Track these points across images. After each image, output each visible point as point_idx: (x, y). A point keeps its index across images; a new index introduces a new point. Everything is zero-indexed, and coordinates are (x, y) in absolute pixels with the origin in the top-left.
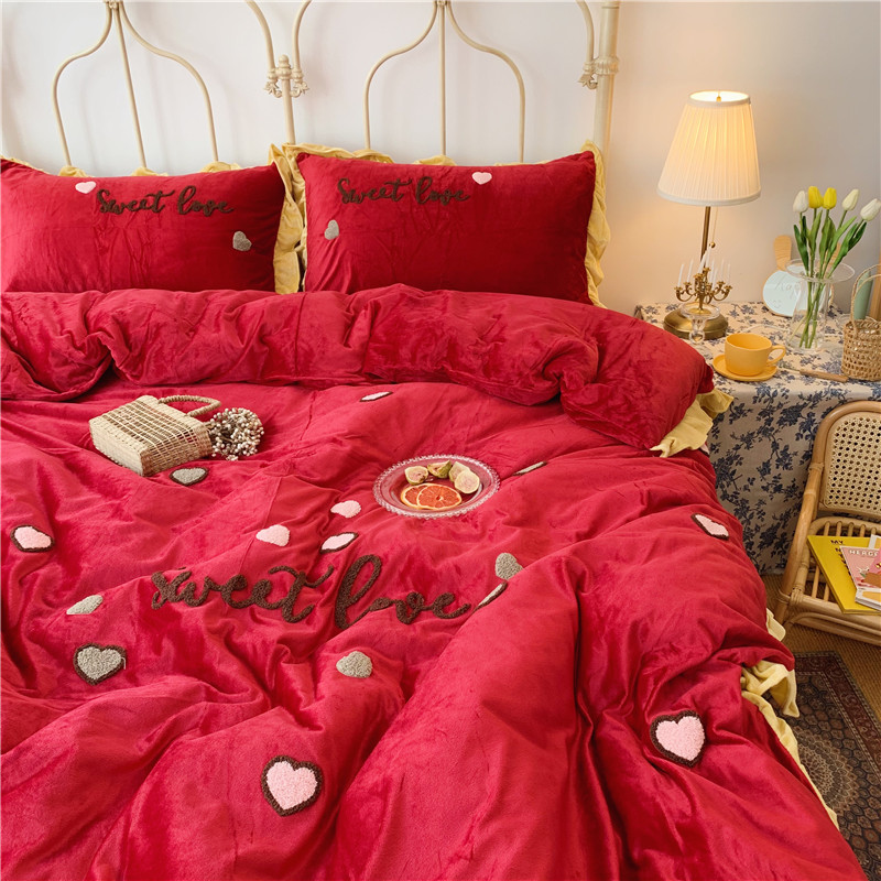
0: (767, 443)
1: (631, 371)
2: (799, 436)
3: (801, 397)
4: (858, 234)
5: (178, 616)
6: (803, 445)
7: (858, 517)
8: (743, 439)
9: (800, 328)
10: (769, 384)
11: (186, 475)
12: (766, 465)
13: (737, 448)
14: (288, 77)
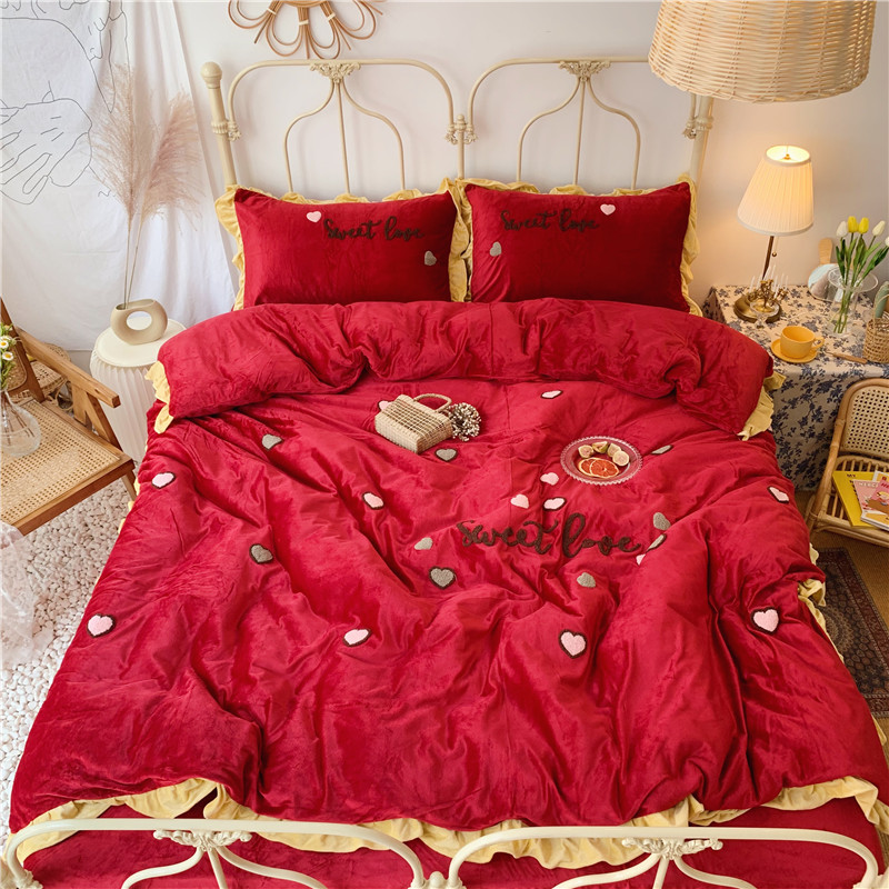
0: (807, 404)
1: (723, 377)
2: (830, 400)
3: (833, 376)
4: (882, 255)
5: (483, 552)
6: (832, 406)
7: (868, 456)
8: (790, 402)
9: (835, 316)
10: (811, 365)
11: (447, 454)
12: (805, 419)
13: (786, 408)
14: (464, 130)
